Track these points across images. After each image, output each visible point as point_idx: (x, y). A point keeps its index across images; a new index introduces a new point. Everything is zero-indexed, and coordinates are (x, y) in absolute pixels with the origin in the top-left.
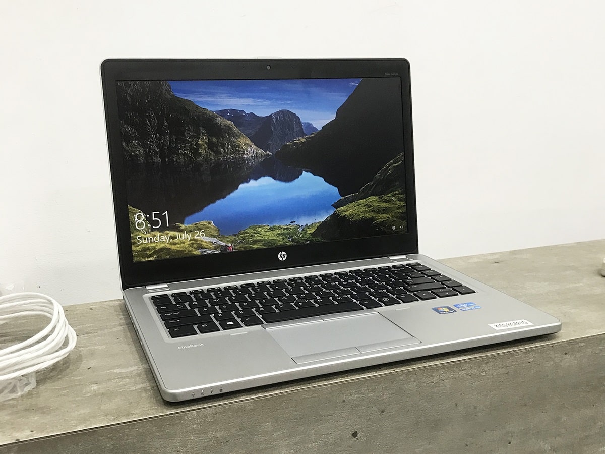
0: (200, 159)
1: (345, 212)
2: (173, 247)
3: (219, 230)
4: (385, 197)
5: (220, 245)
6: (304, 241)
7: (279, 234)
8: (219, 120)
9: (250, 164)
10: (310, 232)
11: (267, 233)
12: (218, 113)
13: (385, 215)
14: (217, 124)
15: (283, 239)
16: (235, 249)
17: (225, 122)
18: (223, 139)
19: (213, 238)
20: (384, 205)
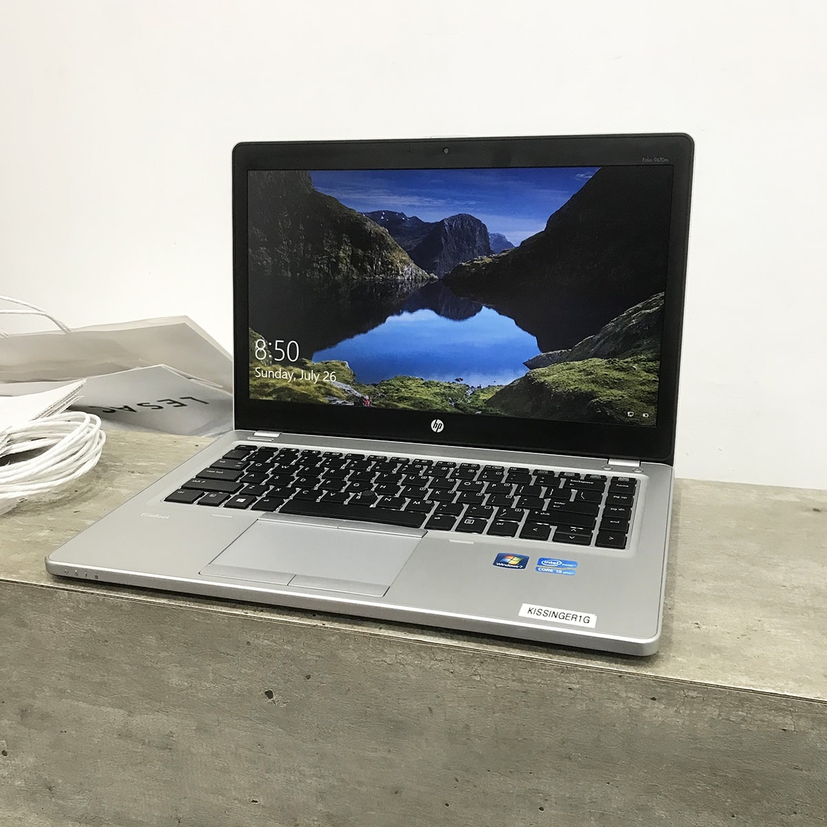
0: (339, 278)
1: (546, 376)
2: (296, 388)
3: (354, 375)
4: (620, 362)
5: (354, 396)
6: (472, 410)
7: (437, 394)
8: (370, 226)
9: (405, 289)
10: (484, 398)
11: (420, 389)
12: (368, 215)
13: (615, 392)
14: (366, 231)
15: (442, 402)
16: (373, 404)
17: (377, 229)
18: (371, 251)
19: (345, 385)
20: (616, 374)
